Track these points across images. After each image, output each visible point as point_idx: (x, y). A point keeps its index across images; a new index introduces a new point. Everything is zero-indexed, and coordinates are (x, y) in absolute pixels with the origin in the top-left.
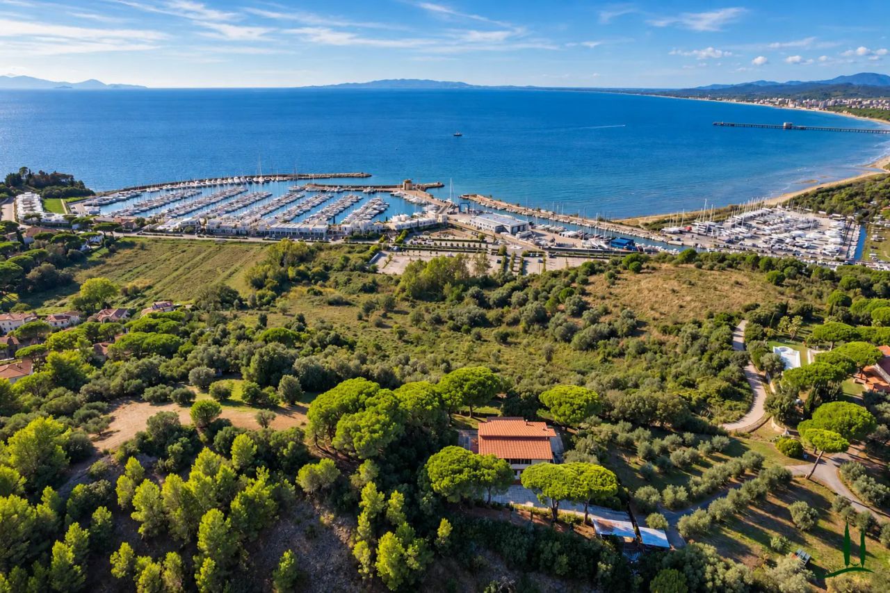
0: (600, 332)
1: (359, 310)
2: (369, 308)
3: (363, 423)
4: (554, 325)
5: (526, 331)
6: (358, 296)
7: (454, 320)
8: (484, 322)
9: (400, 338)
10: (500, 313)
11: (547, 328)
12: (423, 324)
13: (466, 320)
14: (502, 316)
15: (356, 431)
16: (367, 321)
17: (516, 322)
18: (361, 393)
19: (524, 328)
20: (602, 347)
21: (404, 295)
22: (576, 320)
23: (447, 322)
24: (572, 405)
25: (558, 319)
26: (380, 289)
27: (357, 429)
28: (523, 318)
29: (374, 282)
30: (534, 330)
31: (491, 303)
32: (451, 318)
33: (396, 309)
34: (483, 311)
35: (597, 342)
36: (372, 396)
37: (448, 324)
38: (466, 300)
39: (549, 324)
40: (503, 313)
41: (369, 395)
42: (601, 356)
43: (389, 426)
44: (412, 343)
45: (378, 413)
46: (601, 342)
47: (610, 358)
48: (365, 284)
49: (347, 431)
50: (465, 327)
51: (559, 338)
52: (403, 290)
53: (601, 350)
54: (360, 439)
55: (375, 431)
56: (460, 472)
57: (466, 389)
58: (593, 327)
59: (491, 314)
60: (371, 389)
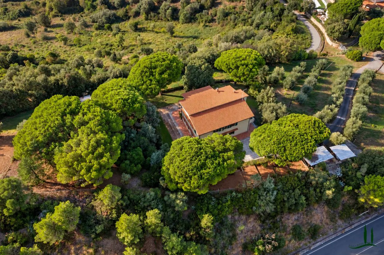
0: (195, 8)
1: (25, 30)
2: (31, 27)
3: (82, 150)
4: (163, 11)
5: (147, 19)
6: (19, 20)
7: (97, 22)
8: (118, 19)
9: (65, 44)
10: (125, 11)
11: (159, 13)
12: (76, 30)
13: (104, 21)
14: (127, 12)
15: (79, 162)
16: (34, 37)
17: (137, 14)
18: (64, 114)
19: (146, 17)
20: (199, 18)
21: (53, 13)
22: (175, 4)
23: (92, 25)
24: (247, 66)
25: (165, 6)
26: (34, 12)
27: (79, 159)
28: (142, 11)
29: (26, 7)
30: (151, 16)
31: (116, 5)
32: (94, 22)
33: (51, 24)
34: (113, 12)
35: (194, 16)
36: (77, 114)
37: (94, 26)
38: (98, 7)
39: (160, 11)
40: (127, 10)
41: (74, 113)
42: (202, 24)
43: (111, 143)
44: (75, 45)
45: (95, 133)
46: (197, 15)
47: (207, 24)
48: (20, 11)
49: (70, 165)
50: (106, 25)
51: (169, 19)
52: (51, 9)
53: (200, 20)
54: (89, 170)
55: (101, 156)
56: (203, 166)
57: (157, 76)
58: (189, 6)
59: (120, 12)
60: (73, 106)
